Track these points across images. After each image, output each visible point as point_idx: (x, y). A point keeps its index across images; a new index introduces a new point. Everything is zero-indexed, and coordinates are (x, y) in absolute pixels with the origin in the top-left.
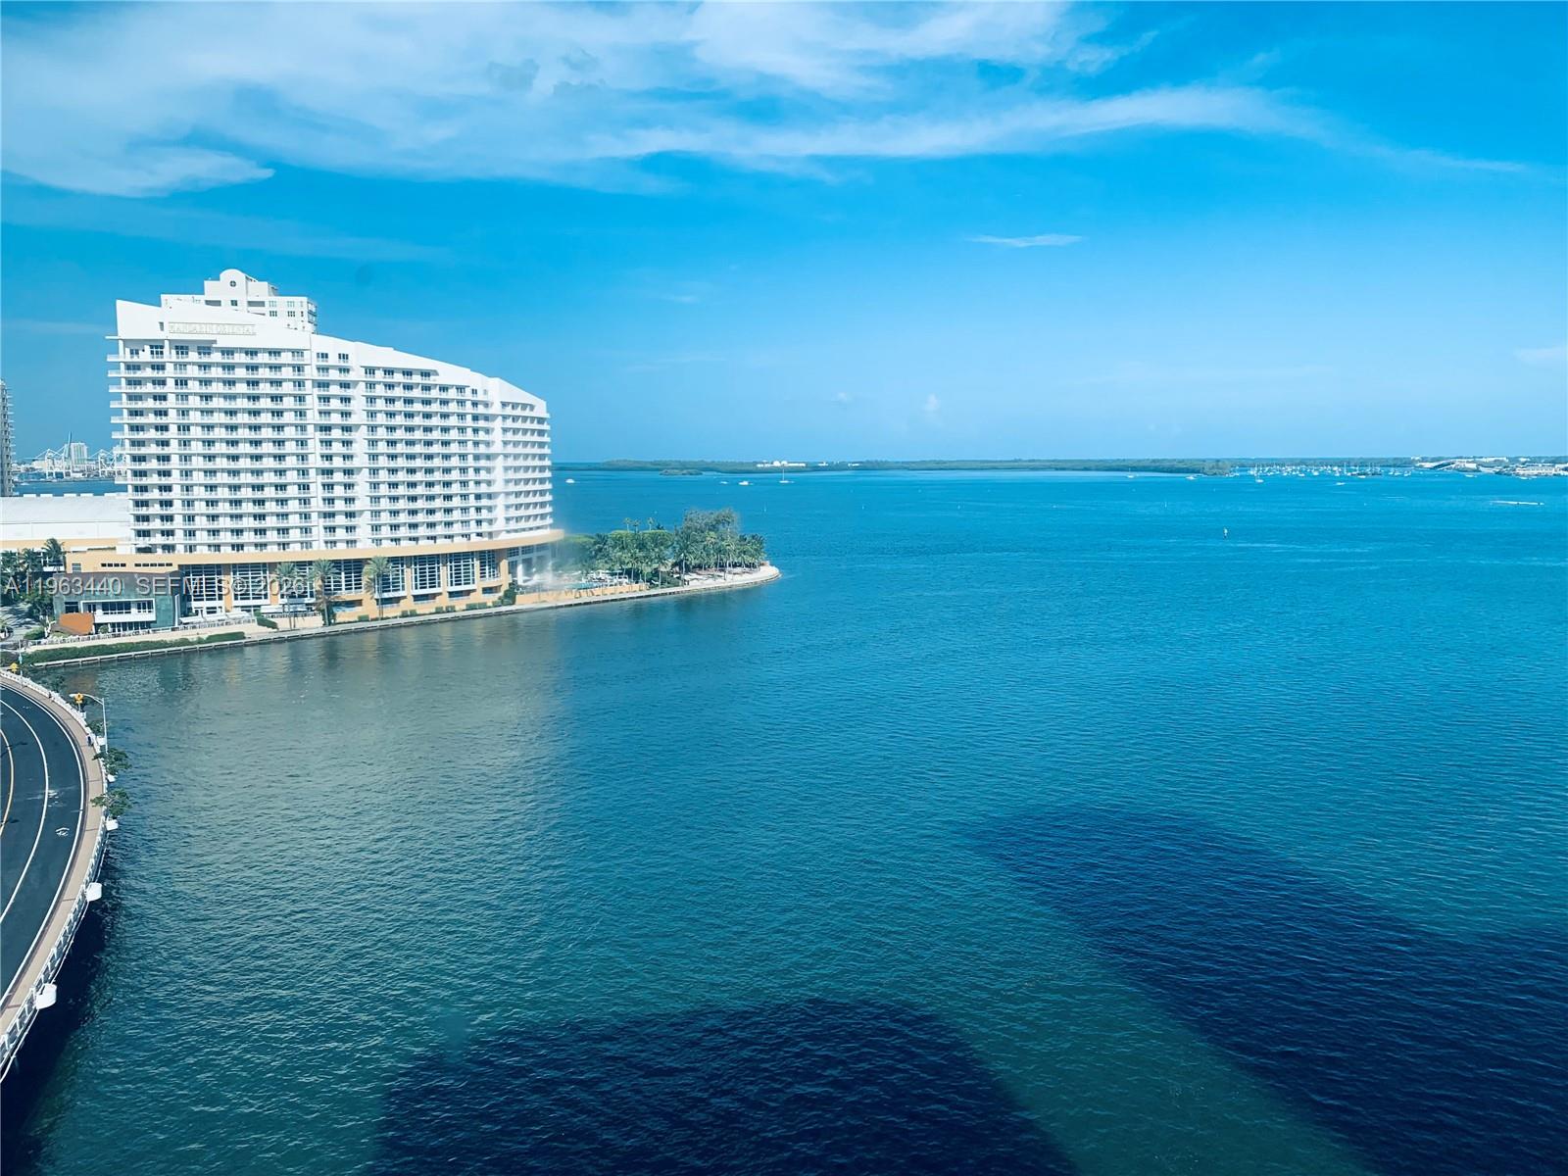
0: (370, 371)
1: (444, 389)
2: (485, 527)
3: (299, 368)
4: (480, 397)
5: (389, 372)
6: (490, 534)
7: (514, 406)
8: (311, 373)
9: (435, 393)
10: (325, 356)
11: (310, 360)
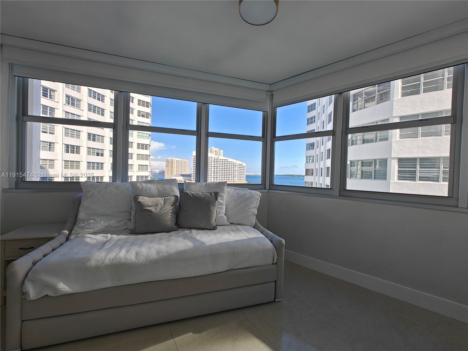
0: (220, 160)
1: (229, 162)
2: (234, 180)
3: (212, 159)
4: (235, 163)
5: (222, 160)
6: (235, 181)
7: (240, 164)
8: (213, 160)
9: (228, 162)
10: (215, 158)
11: (213, 158)
